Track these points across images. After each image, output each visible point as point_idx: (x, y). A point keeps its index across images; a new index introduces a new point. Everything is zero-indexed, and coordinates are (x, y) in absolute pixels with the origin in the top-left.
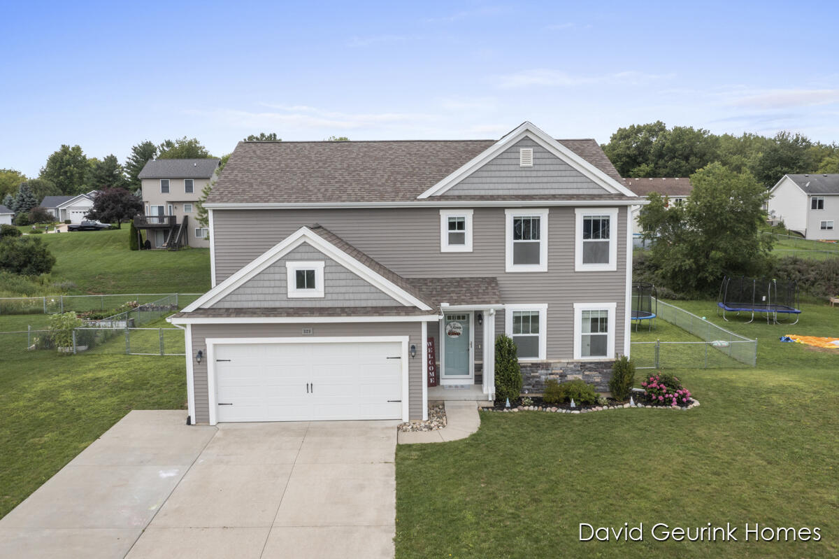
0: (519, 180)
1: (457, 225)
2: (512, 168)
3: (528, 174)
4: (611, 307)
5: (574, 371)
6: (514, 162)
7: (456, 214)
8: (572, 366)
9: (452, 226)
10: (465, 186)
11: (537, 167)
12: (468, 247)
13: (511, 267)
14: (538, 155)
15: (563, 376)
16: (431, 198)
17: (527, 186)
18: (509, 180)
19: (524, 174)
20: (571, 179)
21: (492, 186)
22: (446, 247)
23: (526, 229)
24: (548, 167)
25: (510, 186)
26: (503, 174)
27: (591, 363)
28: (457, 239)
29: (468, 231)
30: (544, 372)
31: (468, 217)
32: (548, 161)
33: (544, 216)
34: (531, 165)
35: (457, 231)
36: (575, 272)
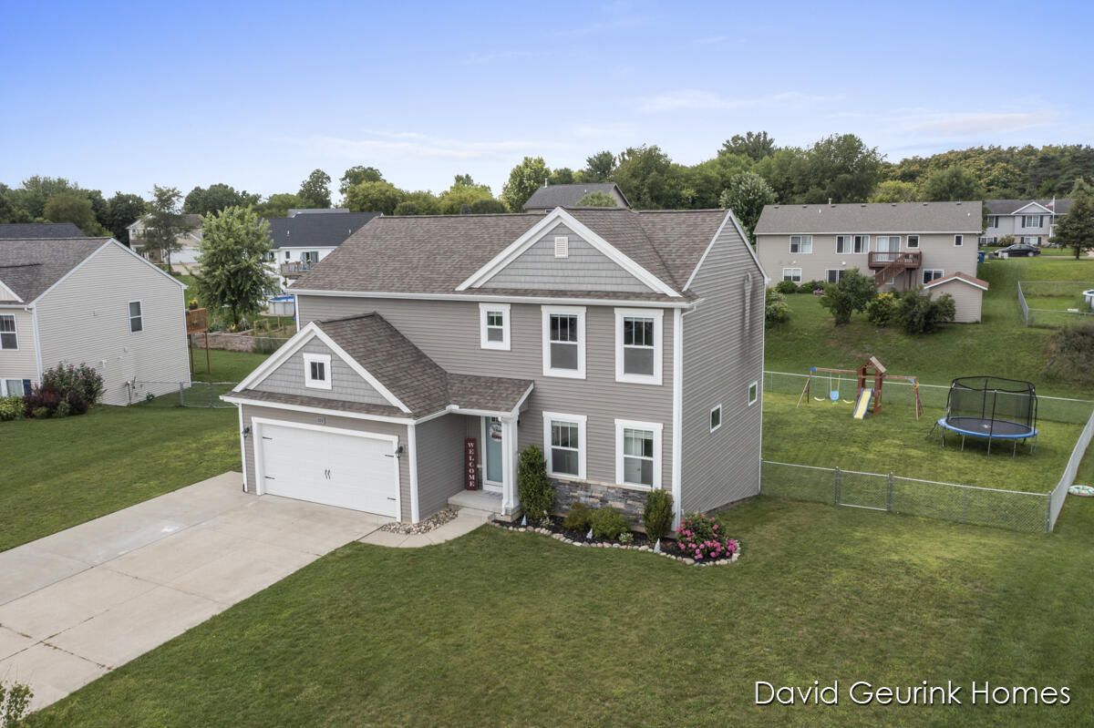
0: (555, 273)
1: (495, 320)
2: (548, 259)
3: (564, 266)
4: (656, 429)
5: (617, 498)
6: (550, 252)
7: (495, 308)
8: (613, 491)
9: (491, 320)
10: (502, 278)
11: (573, 259)
12: (505, 345)
13: (548, 371)
14: (574, 245)
15: (603, 501)
16: (470, 290)
17: (563, 280)
18: (545, 273)
19: (559, 266)
20: (609, 273)
21: (528, 279)
22: (486, 344)
23: (563, 326)
24: (584, 259)
25: (546, 279)
26: (539, 265)
27: (634, 491)
28: (495, 335)
29: (506, 327)
30: (582, 493)
31: (505, 312)
32: (585, 252)
33: (581, 315)
34: (566, 255)
35: (495, 327)
36: (616, 383)
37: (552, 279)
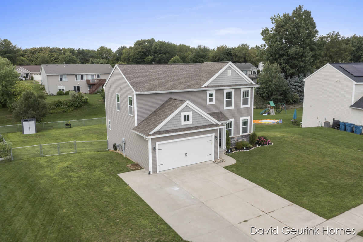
0: (227, 80)
1: (211, 95)
2: (225, 76)
3: (229, 78)
4: (248, 118)
5: (240, 139)
6: (226, 74)
7: (211, 92)
8: (239, 137)
9: (210, 96)
10: (213, 83)
11: (232, 76)
12: (214, 102)
13: (225, 108)
14: (232, 72)
15: (237, 140)
16: (205, 87)
17: (229, 82)
18: (225, 80)
19: (228, 78)
20: (240, 79)
21: (220, 82)
22: (208, 103)
23: (229, 95)
24: (235, 76)
25: (225, 82)
26: (223, 78)
27: (244, 135)
28: (211, 100)
29: (214, 97)
30: (232, 140)
31: (214, 92)
32: (235, 74)
33: (233, 91)
34: (230, 75)
35: (211, 97)
36: (241, 108)
37: (226, 82)
